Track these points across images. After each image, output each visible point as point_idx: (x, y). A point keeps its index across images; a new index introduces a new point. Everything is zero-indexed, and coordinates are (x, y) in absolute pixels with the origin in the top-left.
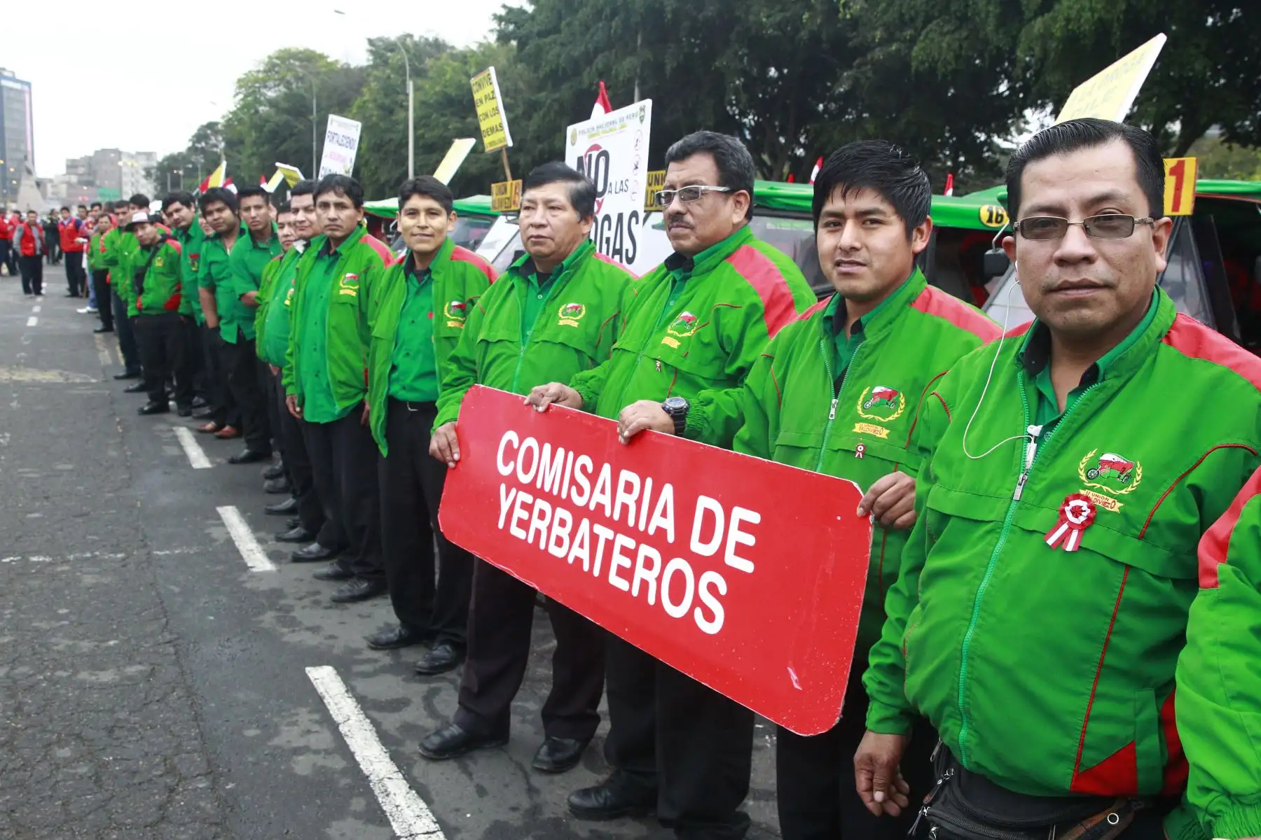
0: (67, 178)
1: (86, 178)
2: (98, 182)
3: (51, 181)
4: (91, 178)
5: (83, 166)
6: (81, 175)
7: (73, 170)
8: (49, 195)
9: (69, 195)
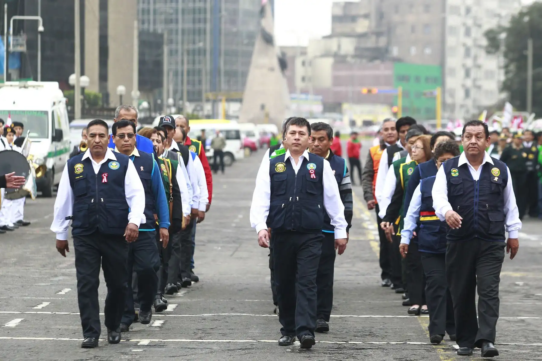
0: (333, 44)
1: (371, 43)
2: (395, 52)
3: (303, 52)
4: (382, 42)
5: (366, 16)
6: (362, 36)
7: (347, 27)
8: (299, 84)
9: (337, 81)
